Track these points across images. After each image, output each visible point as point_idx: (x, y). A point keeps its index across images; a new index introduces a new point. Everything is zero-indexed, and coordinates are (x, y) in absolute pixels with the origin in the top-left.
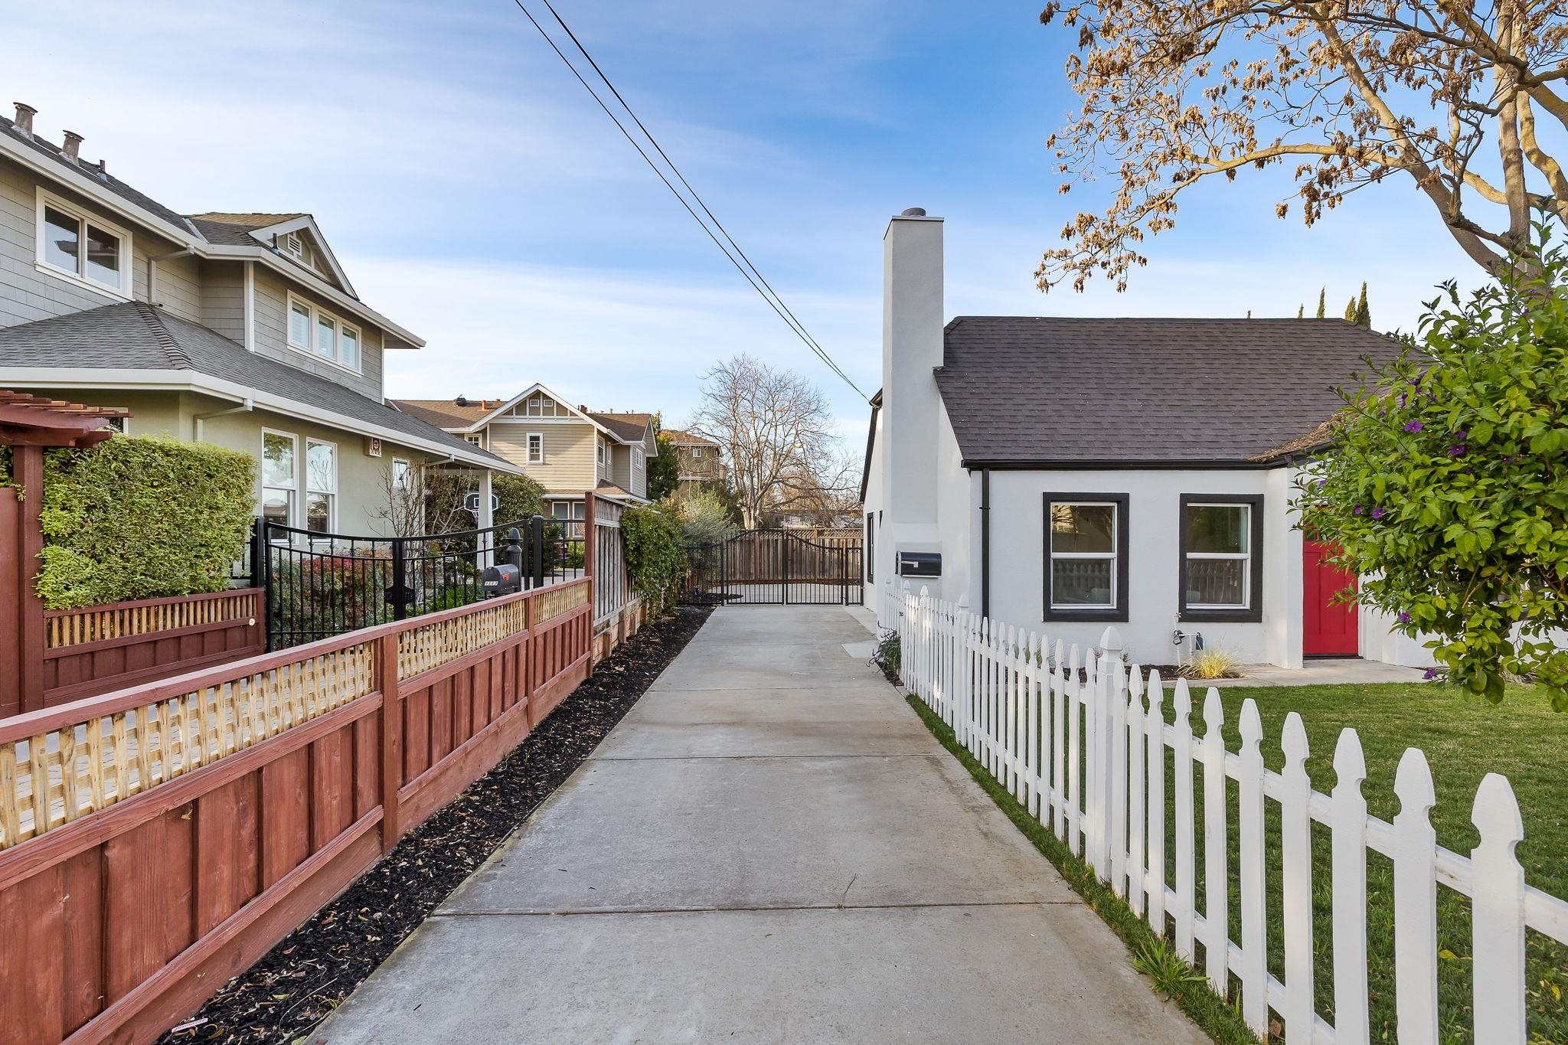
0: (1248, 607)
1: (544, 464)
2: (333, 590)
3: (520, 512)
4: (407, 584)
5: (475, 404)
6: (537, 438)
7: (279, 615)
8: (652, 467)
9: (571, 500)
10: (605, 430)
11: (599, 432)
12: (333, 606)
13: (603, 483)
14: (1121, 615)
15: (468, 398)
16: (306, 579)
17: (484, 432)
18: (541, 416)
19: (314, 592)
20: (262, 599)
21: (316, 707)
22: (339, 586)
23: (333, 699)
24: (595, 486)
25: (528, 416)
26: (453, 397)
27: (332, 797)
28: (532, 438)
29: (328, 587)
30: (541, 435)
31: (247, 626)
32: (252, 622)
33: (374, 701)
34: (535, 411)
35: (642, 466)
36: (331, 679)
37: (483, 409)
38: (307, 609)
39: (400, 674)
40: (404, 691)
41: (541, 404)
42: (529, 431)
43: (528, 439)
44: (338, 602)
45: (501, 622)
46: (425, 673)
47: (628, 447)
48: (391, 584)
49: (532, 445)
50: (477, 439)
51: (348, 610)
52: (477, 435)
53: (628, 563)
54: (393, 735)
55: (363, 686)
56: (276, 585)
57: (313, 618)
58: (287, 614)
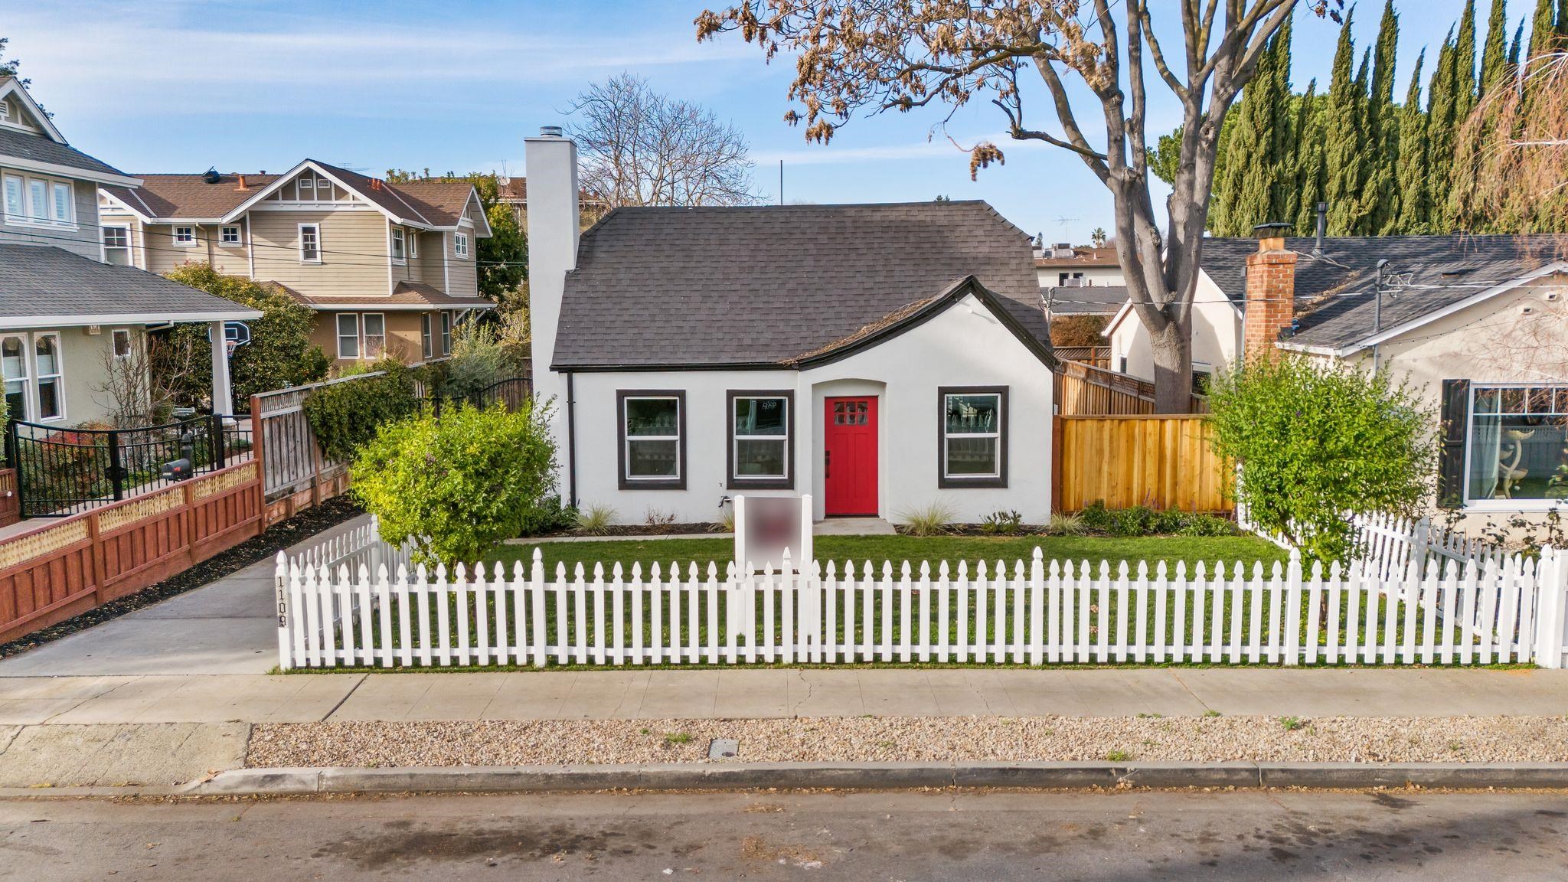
0: (786, 477)
1: (323, 263)
2: (65, 464)
3: (277, 343)
4: (122, 465)
5: (232, 179)
6: (312, 230)
7: (28, 485)
8: (485, 251)
9: (360, 312)
10: (398, 220)
11: (391, 222)
12: (66, 476)
13: (401, 288)
14: (681, 485)
15: (222, 170)
16: (46, 458)
17: (242, 221)
18: (316, 201)
19: (52, 468)
20: (15, 476)
21: (65, 543)
22: (69, 461)
23: (72, 540)
24: (391, 293)
25: (298, 201)
26: (203, 170)
27: (74, 578)
28: (305, 230)
29: (62, 461)
30: (316, 225)
31: (6, 497)
32: (9, 494)
33: (89, 542)
34: (307, 195)
35: (468, 254)
36: (70, 533)
37: (242, 188)
38: (48, 482)
39: (101, 530)
40: (102, 538)
41: (314, 185)
42: (302, 221)
43: (300, 230)
44: (70, 472)
45: (164, 501)
46: (113, 531)
47: (440, 234)
48: (109, 464)
49: (306, 239)
50: (234, 231)
51: (79, 479)
52: (235, 226)
53: (319, 437)
54: (99, 557)
55: (84, 536)
56: (23, 464)
57: (52, 488)
58: (33, 486)
